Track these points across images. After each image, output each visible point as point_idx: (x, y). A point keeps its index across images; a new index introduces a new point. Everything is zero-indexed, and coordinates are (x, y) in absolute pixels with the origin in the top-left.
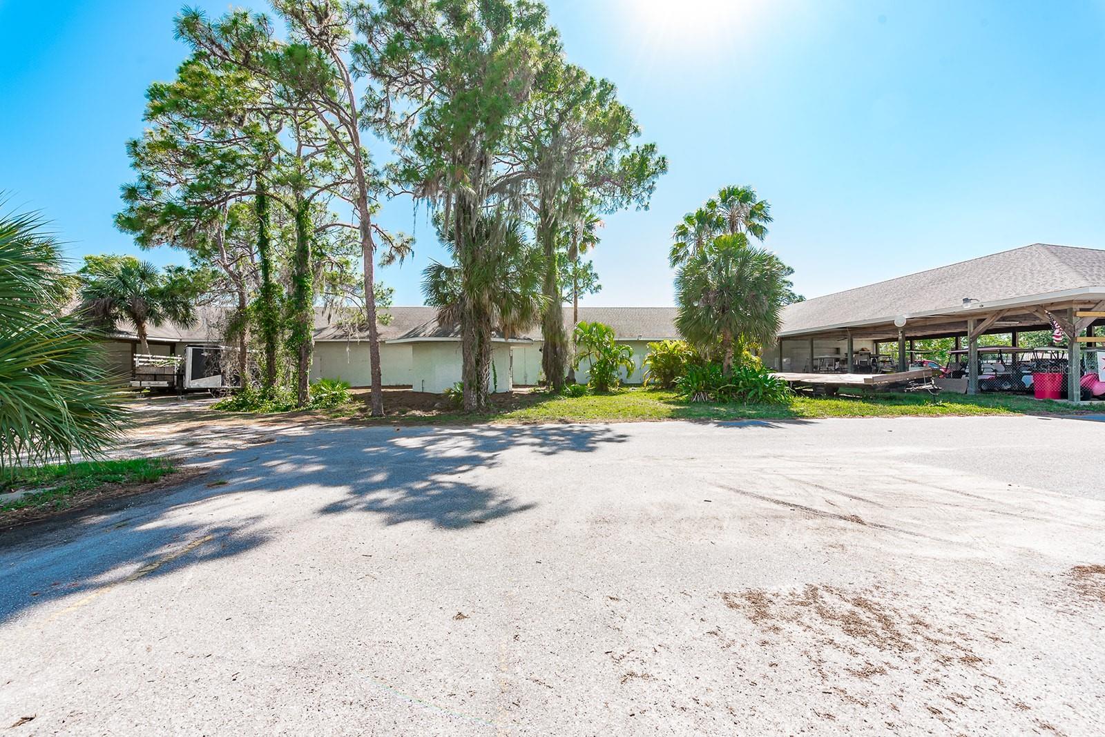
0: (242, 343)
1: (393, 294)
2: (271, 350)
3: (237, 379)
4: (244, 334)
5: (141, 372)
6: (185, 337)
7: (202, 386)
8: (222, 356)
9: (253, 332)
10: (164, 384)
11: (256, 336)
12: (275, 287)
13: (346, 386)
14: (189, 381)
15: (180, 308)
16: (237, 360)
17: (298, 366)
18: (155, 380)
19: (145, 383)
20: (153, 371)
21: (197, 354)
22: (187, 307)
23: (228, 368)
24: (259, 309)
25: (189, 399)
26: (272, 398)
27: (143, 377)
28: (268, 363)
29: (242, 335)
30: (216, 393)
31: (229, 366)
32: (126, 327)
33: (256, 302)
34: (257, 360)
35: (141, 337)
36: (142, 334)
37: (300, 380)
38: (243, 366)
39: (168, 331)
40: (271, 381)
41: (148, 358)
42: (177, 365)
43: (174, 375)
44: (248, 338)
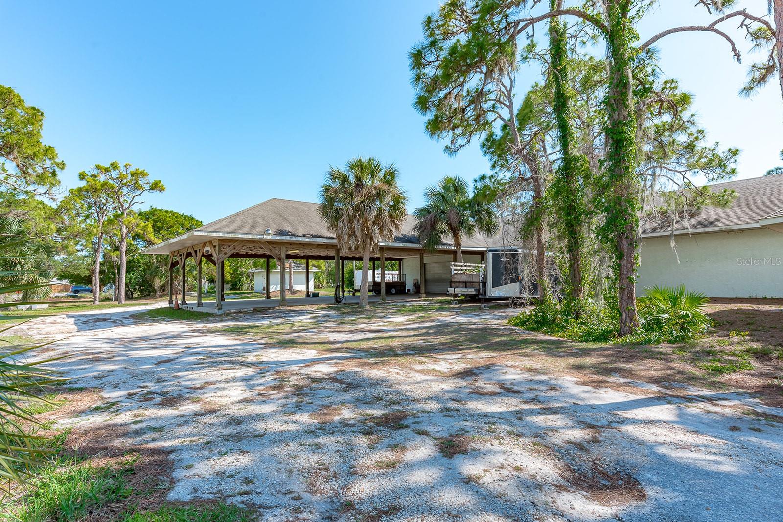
0: (539, 242)
1: (739, 158)
2: (574, 247)
3: (535, 286)
4: (541, 230)
5: (455, 280)
6: (491, 246)
7: (502, 294)
8: (520, 259)
9: (551, 226)
10: (472, 291)
11: (555, 230)
12: (576, 160)
13: (696, 300)
14: (491, 289)
15: (484, 215)
16: (534, 263)
17: (618, 268)
18: (466, 288)
19: (458, 291)
20: (464, 278)
21: (496, 258)
22: (489, 213)
23: (525, 272)
24: (558, 193)
25: (491, 308)
26: (577, 316)
27: (457, 284)
28: (571, 266)
29: (539, 230)
30: (515, 303)
31: (526, 272)
32: (448, 240)
33: (553, 185)
34: (558, 262)
35: (457, 247)
36: (458, 244)
37: (622, 290)
38: (541, 272)
39: (476, 241)
40: (576, 291)
41: (462, 266)
42: (482, 272)
43: (480, 282)
44: (546, 236)
